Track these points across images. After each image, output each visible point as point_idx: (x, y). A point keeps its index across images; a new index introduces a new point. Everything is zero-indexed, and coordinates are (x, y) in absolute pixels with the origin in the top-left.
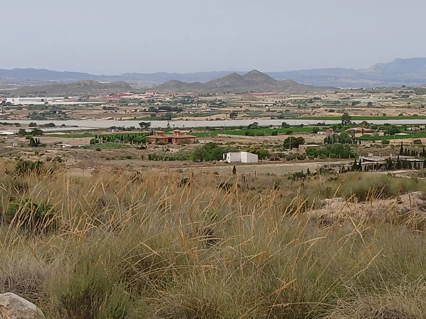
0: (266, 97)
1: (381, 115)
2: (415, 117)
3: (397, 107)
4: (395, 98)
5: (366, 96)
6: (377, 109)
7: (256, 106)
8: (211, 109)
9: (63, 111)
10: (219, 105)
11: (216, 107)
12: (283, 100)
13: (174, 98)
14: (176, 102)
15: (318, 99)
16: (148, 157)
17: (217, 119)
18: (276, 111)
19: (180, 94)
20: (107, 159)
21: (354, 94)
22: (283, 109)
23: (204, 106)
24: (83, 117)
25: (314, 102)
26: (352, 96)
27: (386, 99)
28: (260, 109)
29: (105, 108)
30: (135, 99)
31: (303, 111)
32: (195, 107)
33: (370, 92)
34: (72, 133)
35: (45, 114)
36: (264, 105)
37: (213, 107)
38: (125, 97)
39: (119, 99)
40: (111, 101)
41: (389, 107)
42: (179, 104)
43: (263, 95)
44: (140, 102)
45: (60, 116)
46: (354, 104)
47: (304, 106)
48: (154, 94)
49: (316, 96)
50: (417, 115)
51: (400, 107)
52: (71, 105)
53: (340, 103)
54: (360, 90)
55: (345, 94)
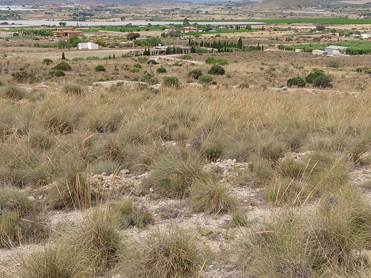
0: (148, 8)
1: (211, 19)
2: (231, 20)
3: (222, 14)
4: (223, 9)
5: (207, 7)
6: (210, 15)
7: (139, 13)
8: (112, 15)
9: (19, 14)
10: (117, 13)
11: (115, 13)
12: (157, 9)
13: (92, 7)
14: (92, 10)
15: (178, 9)
16: (34, 45)
17: (113, 21)
18: (150, 16)
19: (96, 5)
20: (6, 46)
21: (200, 6)
22: (154, 15)
23: (108, 13)
24: (31, 18)
25: (175, 11)
26: (199, 7)
27: (218, 9)
28: (141, 15)
29: (46, 13)
30: (68, 8)
31: (167, 16)
32: (103, 13)
33: (210, 5)
34: (16, 28)
35: (7, 16)
36: (144, 12)
37: (113, 13)
38: (61, 6)
39: (58, 8)
40: (52, 9)
41: (218, 14)
42: (93, 11)
43: (146, 6)
44: (70, 9)
45: (16, 18)
46: (198, 12)
47: (168, 13)
48: (80, 5)
49: (177, 7)
50: (232, 19)
51: (224, 14)
52: (25, 11)
53: (190, 12)
54: (204, 3)
55: (195, 6)
